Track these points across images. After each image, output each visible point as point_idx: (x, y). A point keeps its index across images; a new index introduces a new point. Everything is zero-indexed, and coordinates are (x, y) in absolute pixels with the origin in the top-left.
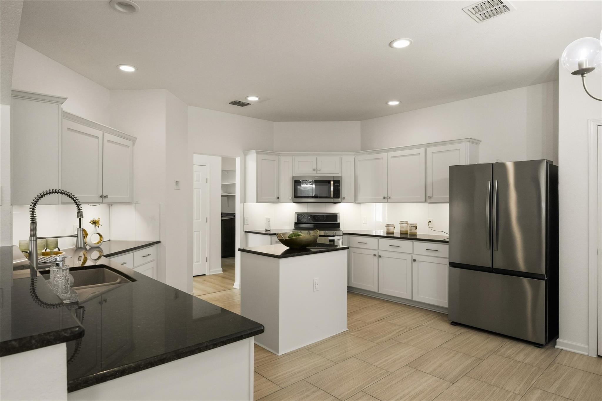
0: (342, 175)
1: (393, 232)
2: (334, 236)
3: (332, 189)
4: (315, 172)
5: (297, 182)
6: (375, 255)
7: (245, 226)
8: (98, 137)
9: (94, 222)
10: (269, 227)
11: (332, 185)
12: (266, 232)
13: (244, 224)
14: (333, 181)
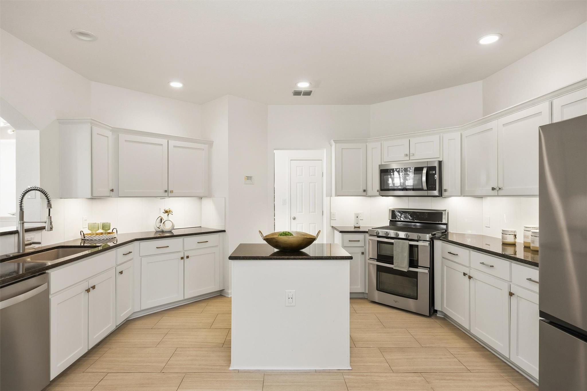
0: (443, 159)
1: (514, 243)
2: (417, 241)
3: (424, 179)
4: (407, 158)
5: (385, 172)
6: (465, 274)
7: (331, 220)
8: (162, 145)
9: (166, 212)
10: (357, 223)
11: (424, 173)
12: (354, 228)
13: (331, 219)
14: (426, 168)
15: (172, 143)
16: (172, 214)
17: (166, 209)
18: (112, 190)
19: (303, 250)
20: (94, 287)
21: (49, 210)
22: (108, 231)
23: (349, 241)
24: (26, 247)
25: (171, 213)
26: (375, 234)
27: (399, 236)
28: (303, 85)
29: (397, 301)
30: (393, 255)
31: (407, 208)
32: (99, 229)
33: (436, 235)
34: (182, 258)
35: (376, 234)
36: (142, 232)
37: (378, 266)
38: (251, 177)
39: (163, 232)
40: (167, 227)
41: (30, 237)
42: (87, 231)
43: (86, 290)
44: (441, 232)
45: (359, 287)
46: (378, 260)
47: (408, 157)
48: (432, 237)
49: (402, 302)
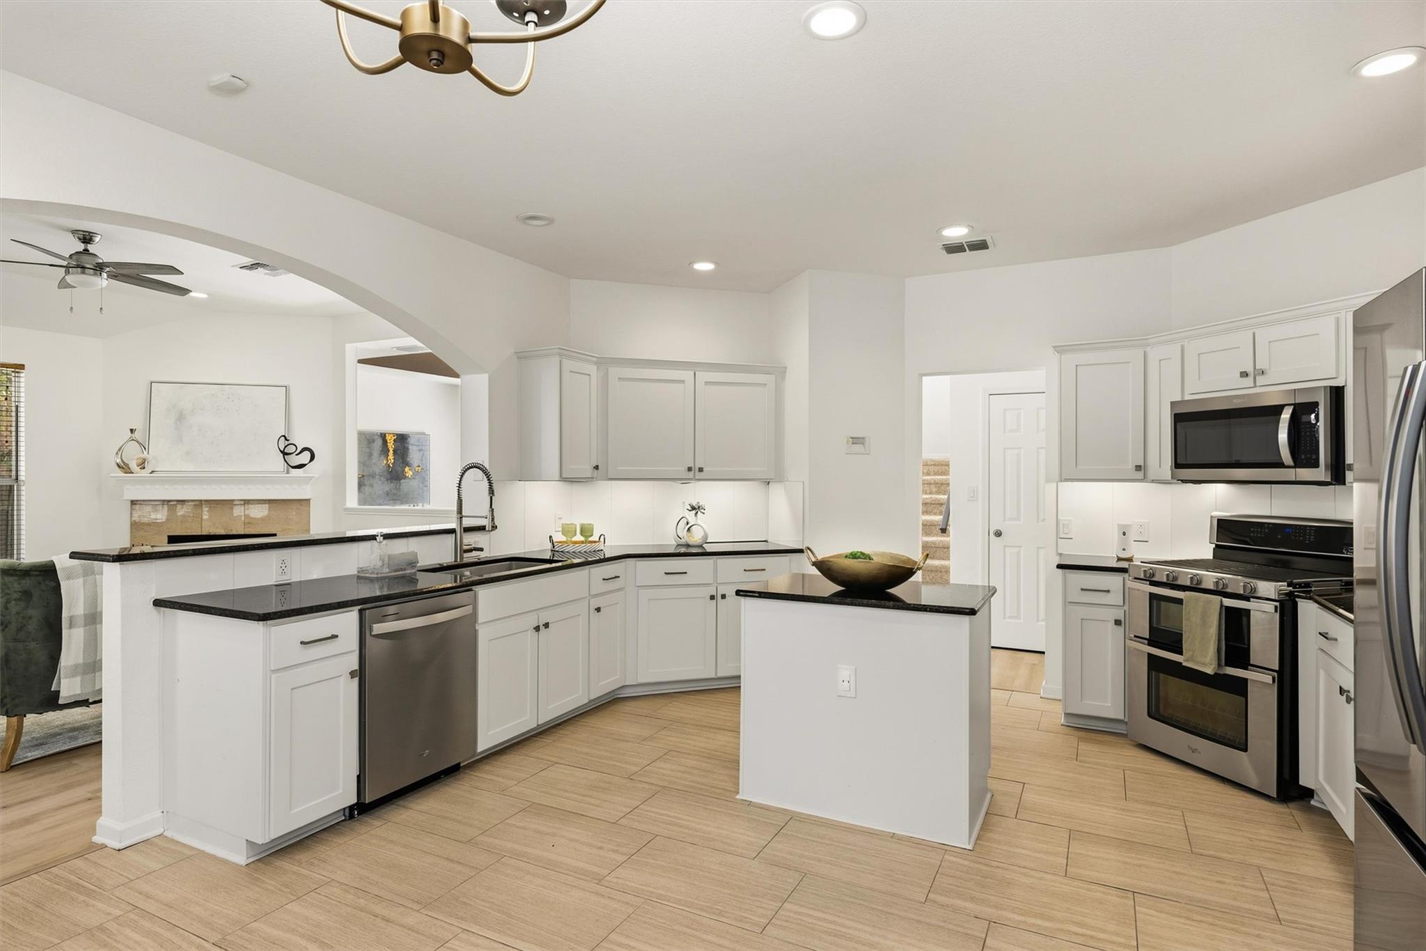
0: (1345, 381)
2: (1248, 598)
3: (1283, 436)
4: (1249, 382)
5: (1185, 421)
6: (1342, 691)
7: (1059, 540)
8: (683, 382)
9: (693, 508)
10: (1124, 550)
11: (1283, 418)
12: (1117, 561)
13: (1058, 537)
14: (1292, 407)
15: (703, 376)
16: (704, 513)
17: (694, 504)
18: (597, 468)
19: (893, 591)
20: (547, 625)
21: (491, 498)
22: (590, 539)
23: (1082, 589)
24: (466, 555)
25: (702, 511)
26: (1142, 577)
27: (1203, 584)
28: (957, 233)
29: (1197, 749)
30: (1182, 631)
31: (1268, 514)
32: (576, 535)
33: (1313, 589)
34: (712, 597)
35: (1145, 576)
36: (653, 545)
37: (1151, 657)
38: (863, 438)
39: (688, 546)
40: (696, 537)
41: (471, 539)
42: (558, 537)
43: (534, 628)
44: (1341, 580)
45: (1110, 705)
46: (1151, 642)
47: (1251, 379)
48: (1291, 591)
49: (1207, 752)
